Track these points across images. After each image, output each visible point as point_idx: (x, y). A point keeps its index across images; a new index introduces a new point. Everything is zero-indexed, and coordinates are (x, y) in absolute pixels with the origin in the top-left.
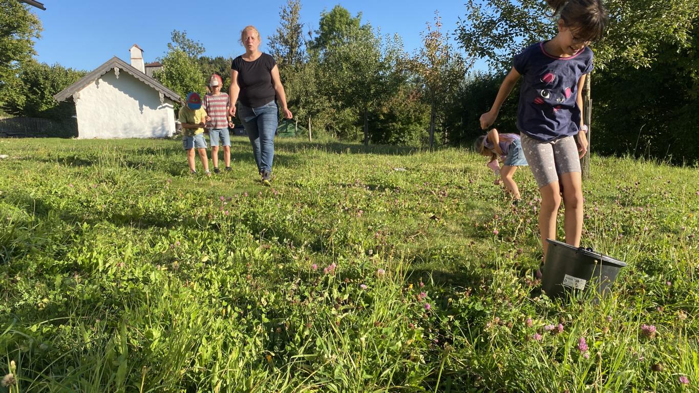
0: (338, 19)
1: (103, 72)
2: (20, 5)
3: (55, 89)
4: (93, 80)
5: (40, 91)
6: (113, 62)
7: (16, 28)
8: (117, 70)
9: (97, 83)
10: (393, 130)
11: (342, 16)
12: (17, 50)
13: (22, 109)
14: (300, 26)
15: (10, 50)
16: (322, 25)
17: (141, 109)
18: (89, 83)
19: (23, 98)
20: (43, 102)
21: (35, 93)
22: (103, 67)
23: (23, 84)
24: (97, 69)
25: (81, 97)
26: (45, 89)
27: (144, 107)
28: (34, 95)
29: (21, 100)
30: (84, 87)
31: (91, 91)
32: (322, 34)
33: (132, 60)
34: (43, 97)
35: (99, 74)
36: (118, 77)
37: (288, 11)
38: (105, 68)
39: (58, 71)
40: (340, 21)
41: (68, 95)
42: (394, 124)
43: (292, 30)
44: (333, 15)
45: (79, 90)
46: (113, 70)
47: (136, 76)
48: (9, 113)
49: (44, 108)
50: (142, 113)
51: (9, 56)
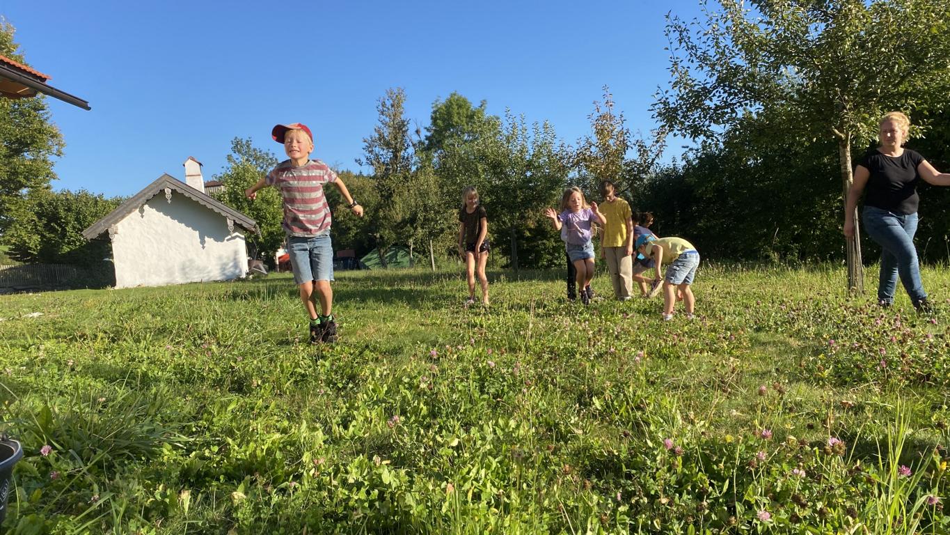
0: (455, 111)
1: (151, 194)
2: (35, 113)
3: (82, 224)
4: (136, 208)
5: (61, 226)
6: (163, 182)
7: (30, 144)
8: (168, 191)
9: (142, 211)
10: (544, 250)
11: (460, 107)
12: (32, 173)
13: (36, 253)
14: (406, 123)
15: (21, 174)
16: (434, 120)
17: (203, 242)
18: (130, 212)
19: (37, 238)
20: (64, 242)
21: (53, 230)
22: (149, 188)
23: (37, 220)
24: (141, 192)
25: (119, 232)
26: (67, 224)
27: (206, 239)
28: (52, 233)
29: (34, 241)
30: (123, 217)
31: (132, 222)
32: (435, 130)
33: (188, 178)
34: (64, 234)
35: (144, 199)
36: (169, 201)
37: (388, 104)
38: (152, 189)
39: (84, 200)
40: (458, 113)
41: (101, 230)
42: (545, 241)
43: (395, 128)
44: (449, 106)
45: (116, 222)
46: (162, 192)
47: (194, 199)
48: (17, 259)
49: (66, 249)
50: (203, 247)
51: (20, 182)
